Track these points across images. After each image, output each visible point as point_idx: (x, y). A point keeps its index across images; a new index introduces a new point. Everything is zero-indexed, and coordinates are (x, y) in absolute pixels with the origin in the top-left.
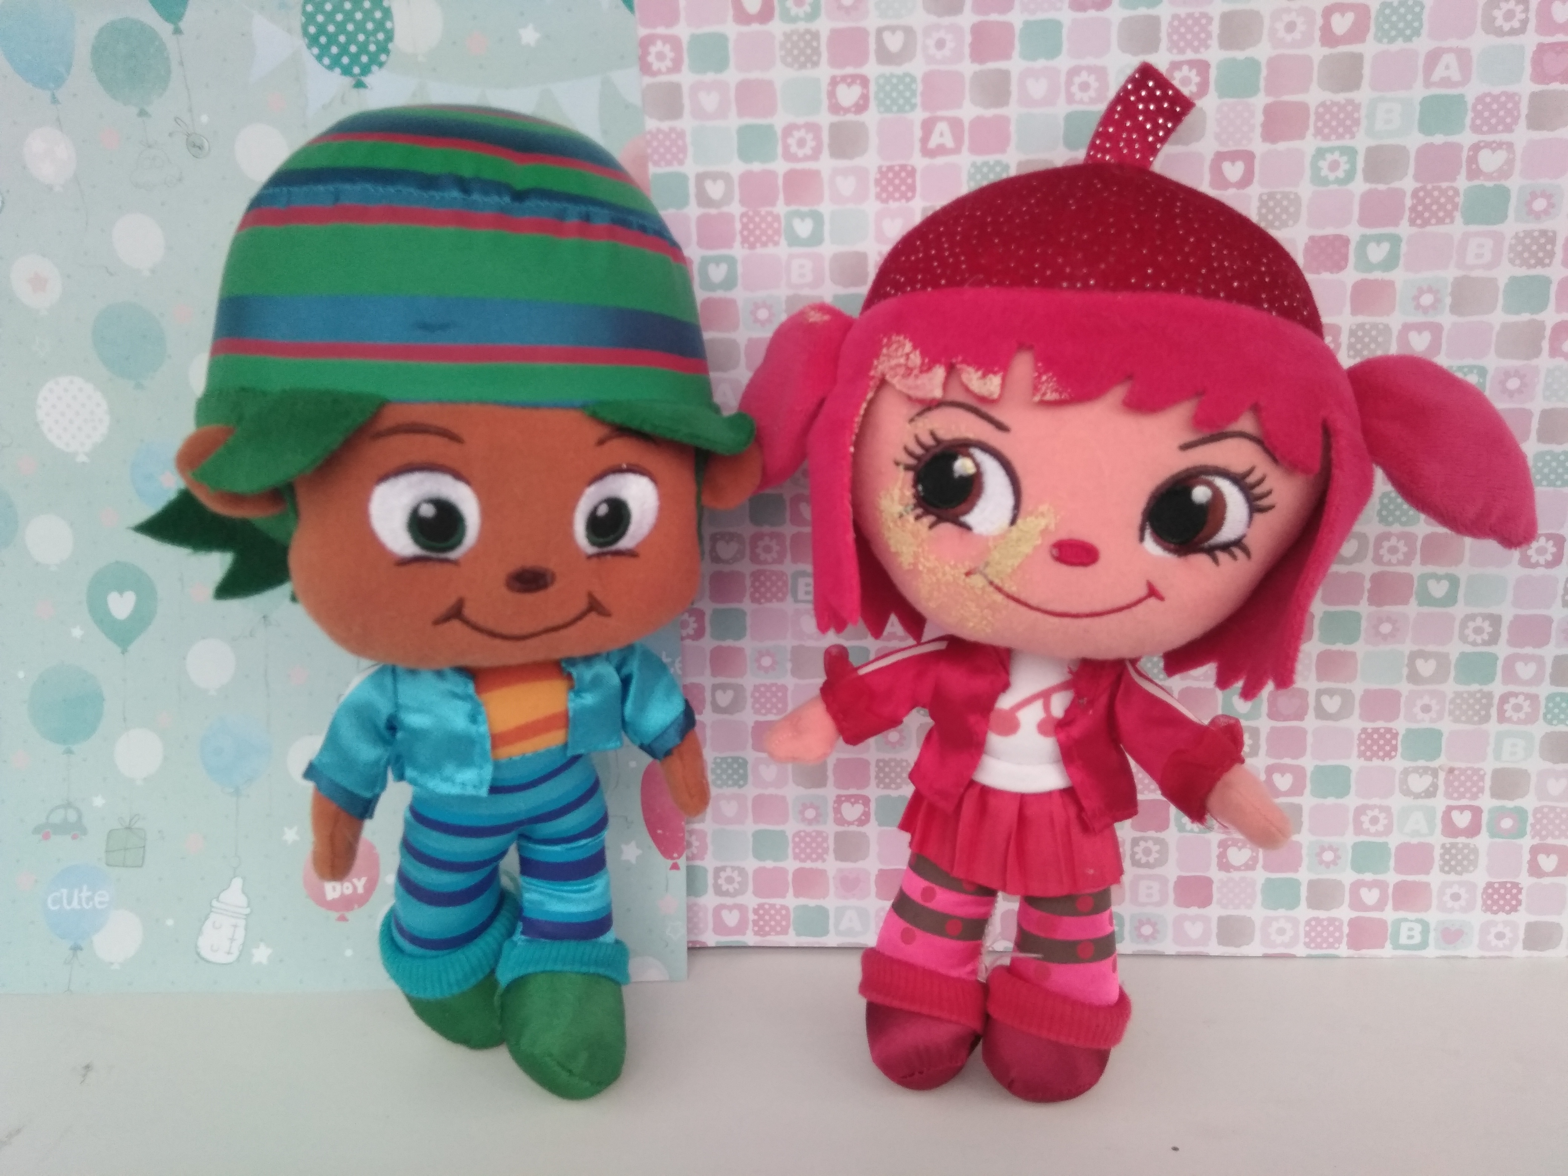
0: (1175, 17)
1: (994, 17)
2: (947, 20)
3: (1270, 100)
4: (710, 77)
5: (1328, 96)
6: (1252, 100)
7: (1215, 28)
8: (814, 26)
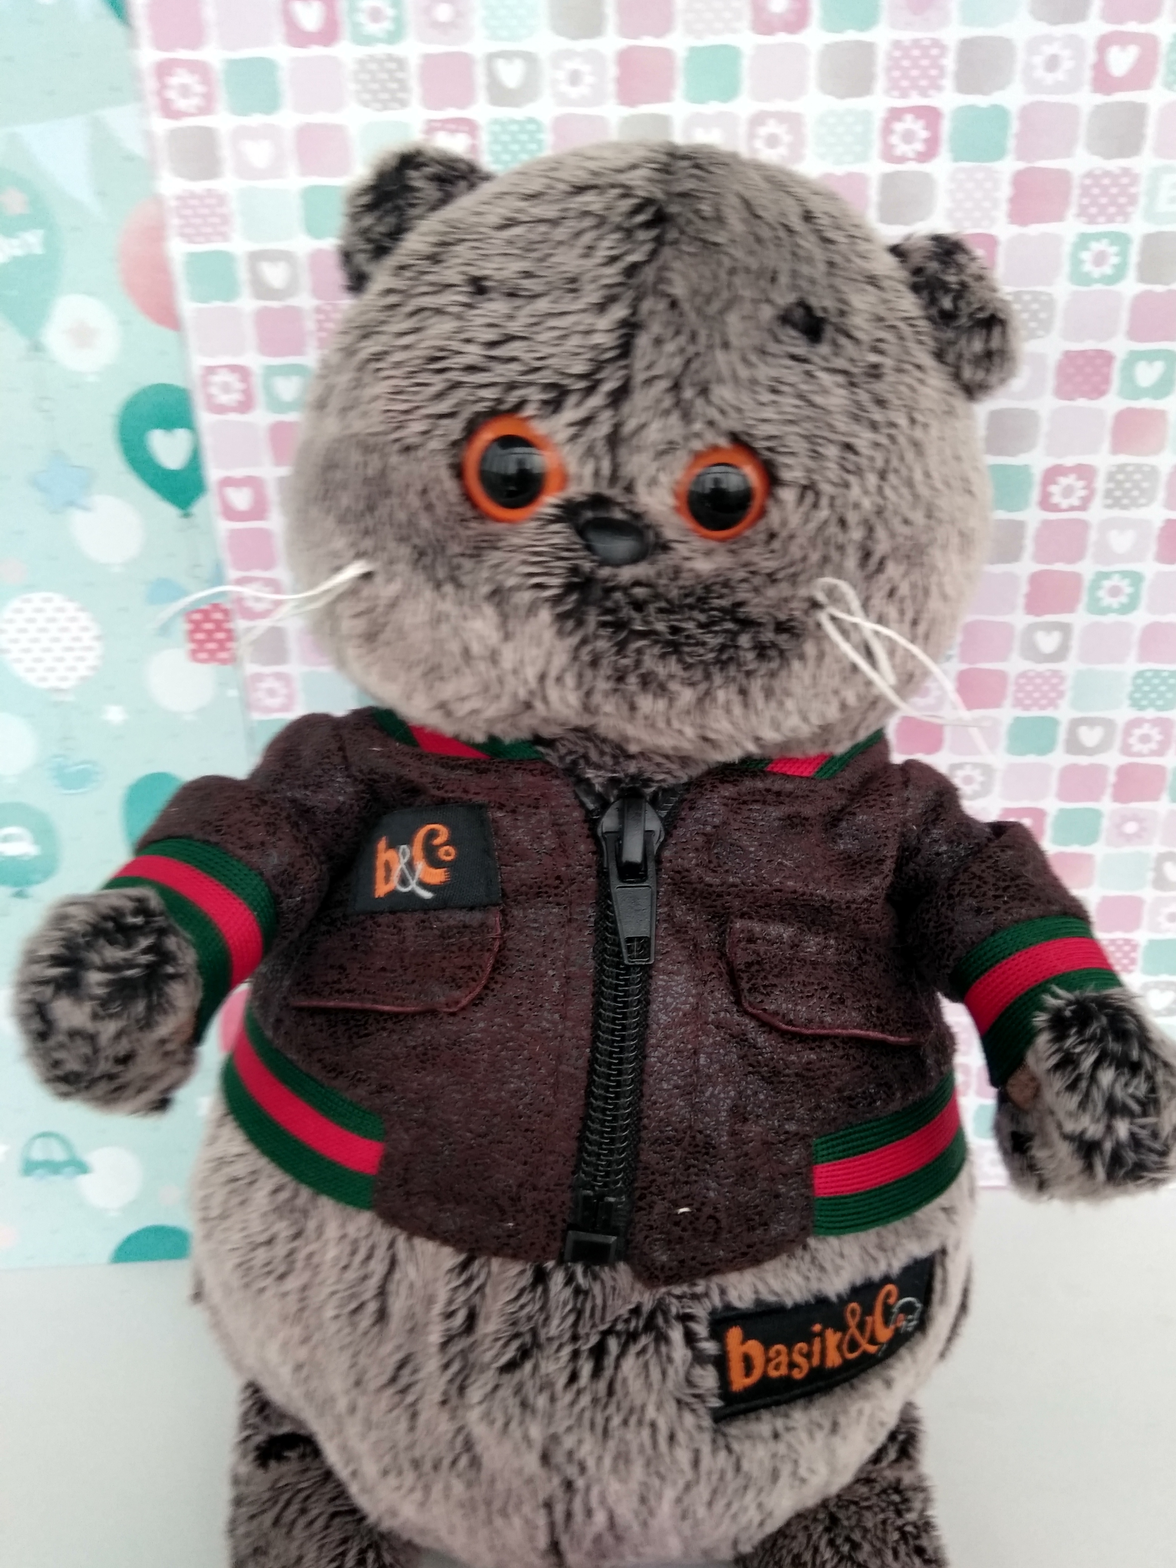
0: (897, 44)
1: (648, 41)
2: (583, 45)
3: (1021, 165)
4: (256, 120)
5: (1098, 163)
6: (997, 165)
7: (950, 63)
8: (396, 50)
